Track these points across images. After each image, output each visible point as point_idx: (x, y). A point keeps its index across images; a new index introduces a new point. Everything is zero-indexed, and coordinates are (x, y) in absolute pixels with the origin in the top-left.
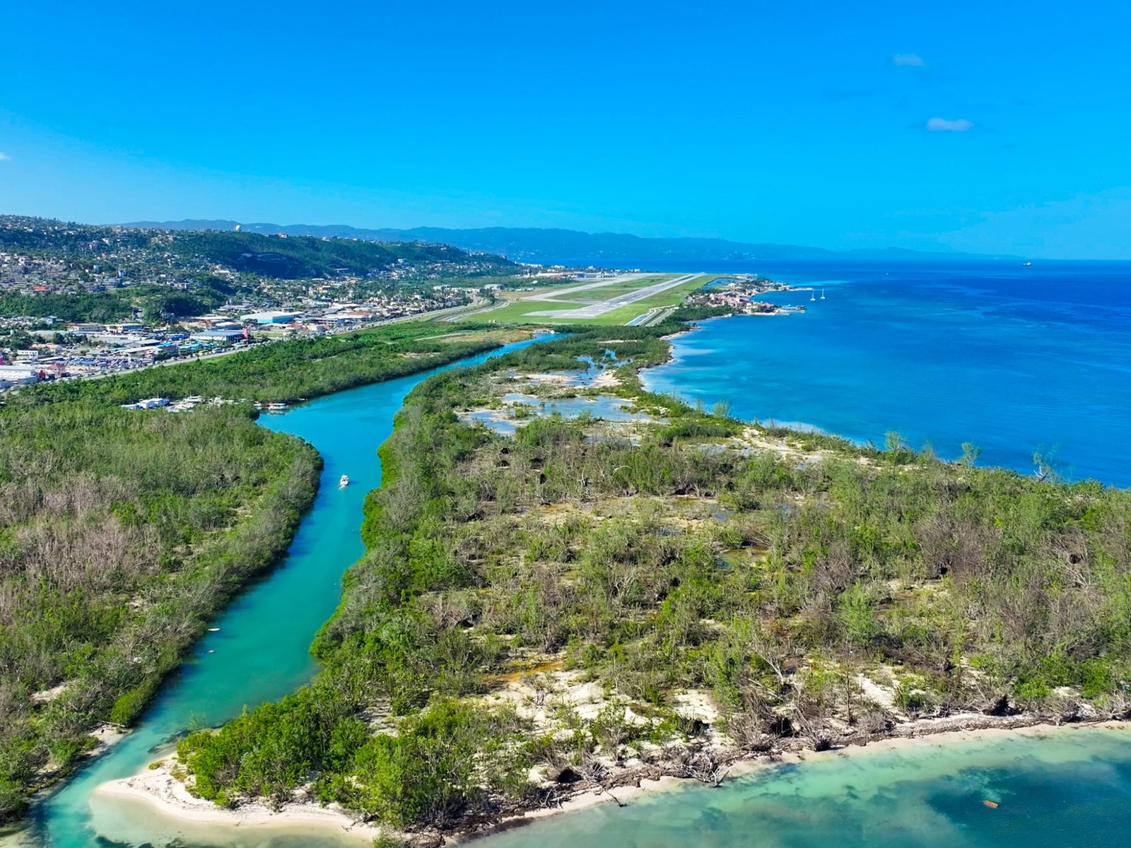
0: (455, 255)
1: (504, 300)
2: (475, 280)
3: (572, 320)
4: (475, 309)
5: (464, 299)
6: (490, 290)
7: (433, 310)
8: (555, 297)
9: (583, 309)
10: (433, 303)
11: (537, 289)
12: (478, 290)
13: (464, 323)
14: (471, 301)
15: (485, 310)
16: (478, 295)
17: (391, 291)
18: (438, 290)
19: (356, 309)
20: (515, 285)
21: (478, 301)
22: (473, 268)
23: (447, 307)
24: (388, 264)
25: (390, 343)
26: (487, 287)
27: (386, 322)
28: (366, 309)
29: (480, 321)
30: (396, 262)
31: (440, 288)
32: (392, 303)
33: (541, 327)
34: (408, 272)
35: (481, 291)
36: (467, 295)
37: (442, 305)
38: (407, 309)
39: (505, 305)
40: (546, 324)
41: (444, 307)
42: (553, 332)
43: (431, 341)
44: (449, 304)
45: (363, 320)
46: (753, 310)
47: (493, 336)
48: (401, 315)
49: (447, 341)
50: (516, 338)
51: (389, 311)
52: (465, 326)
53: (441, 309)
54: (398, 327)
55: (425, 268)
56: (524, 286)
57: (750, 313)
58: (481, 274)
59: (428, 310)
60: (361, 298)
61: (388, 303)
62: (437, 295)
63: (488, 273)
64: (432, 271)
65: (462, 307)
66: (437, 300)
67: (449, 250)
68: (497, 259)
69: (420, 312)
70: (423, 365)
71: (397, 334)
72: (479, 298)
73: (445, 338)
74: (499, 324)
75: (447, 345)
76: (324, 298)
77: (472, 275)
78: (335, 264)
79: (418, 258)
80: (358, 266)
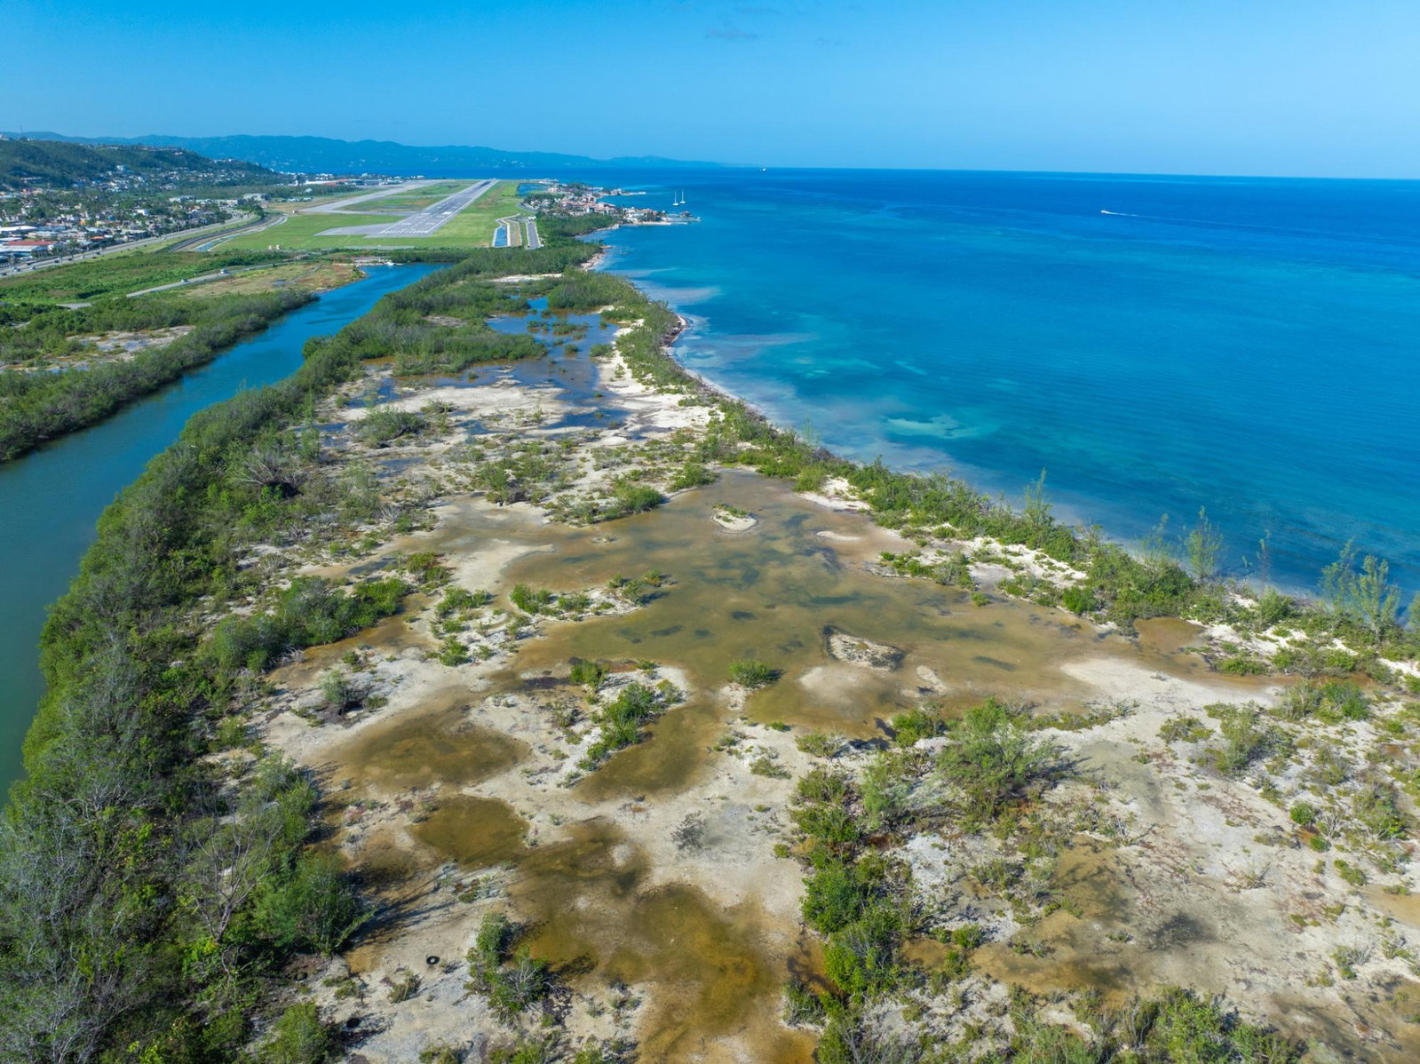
0: (194, 161)
1: (279, 214)
2: (226, 190)
4: (239, 228)
5: (218, 213)
6: (252, 201)
7: (168, 231)
8: (347, 208)
9: (402, 223)
10: (168, 221)
11: (316, 199)
12: (236, 202)
13: (226, 253)
14: (230, 217)
15: (255, 229)
16: (237, 207)
17: (95, 207)
18: (176, 203)
19: (31, 235)
20: (285, 195)
21: (240, 218)
22: (222, 176)
23: (193, 226)
24: (102, 171)
25: (75, 306)
26: (247, 197)
28: (48, 234)
29: (253, 248)
30: (113, 168)
31: (178, 200)
32: (98, 223)
33: (365, 254)
34: (132, 182)
35: (241, 202)
36: (222, 209)
37: (183, 223)
38: (124, 231)
39: (281, 221)
40: (368, 248)
41: (187, 227)
42: (389, 263)
43: (164, 294)
44: (195, 221)
45: (36, 254)
46: (642, 219)
48: (113, 242)
49: (200, 293)
50: (334, 278)
51: (89, 235)
52: (231, 258)
53: (181, 229)
54: (100, 268)
55: (156, 176)
56: (296, 195)
57: (636, 222)
58: (233, 184)
59: (161, 231)
60: (42, 215)
61: (92, 223)
62: (175, 208)
63: (242, 182)
64: (167, 181)
65: (218, 226)
66: (174, 216)
67: (186, 155)
68: (249, 167)
69: (147, 235)
71: (94, 281)
72: (241, 212)
73: (195, 286)
74: (287, 251)
75: (200, 307)
77: (221, 184)
78: (19, 171)
79: (145, 164)
80: (57, 173)
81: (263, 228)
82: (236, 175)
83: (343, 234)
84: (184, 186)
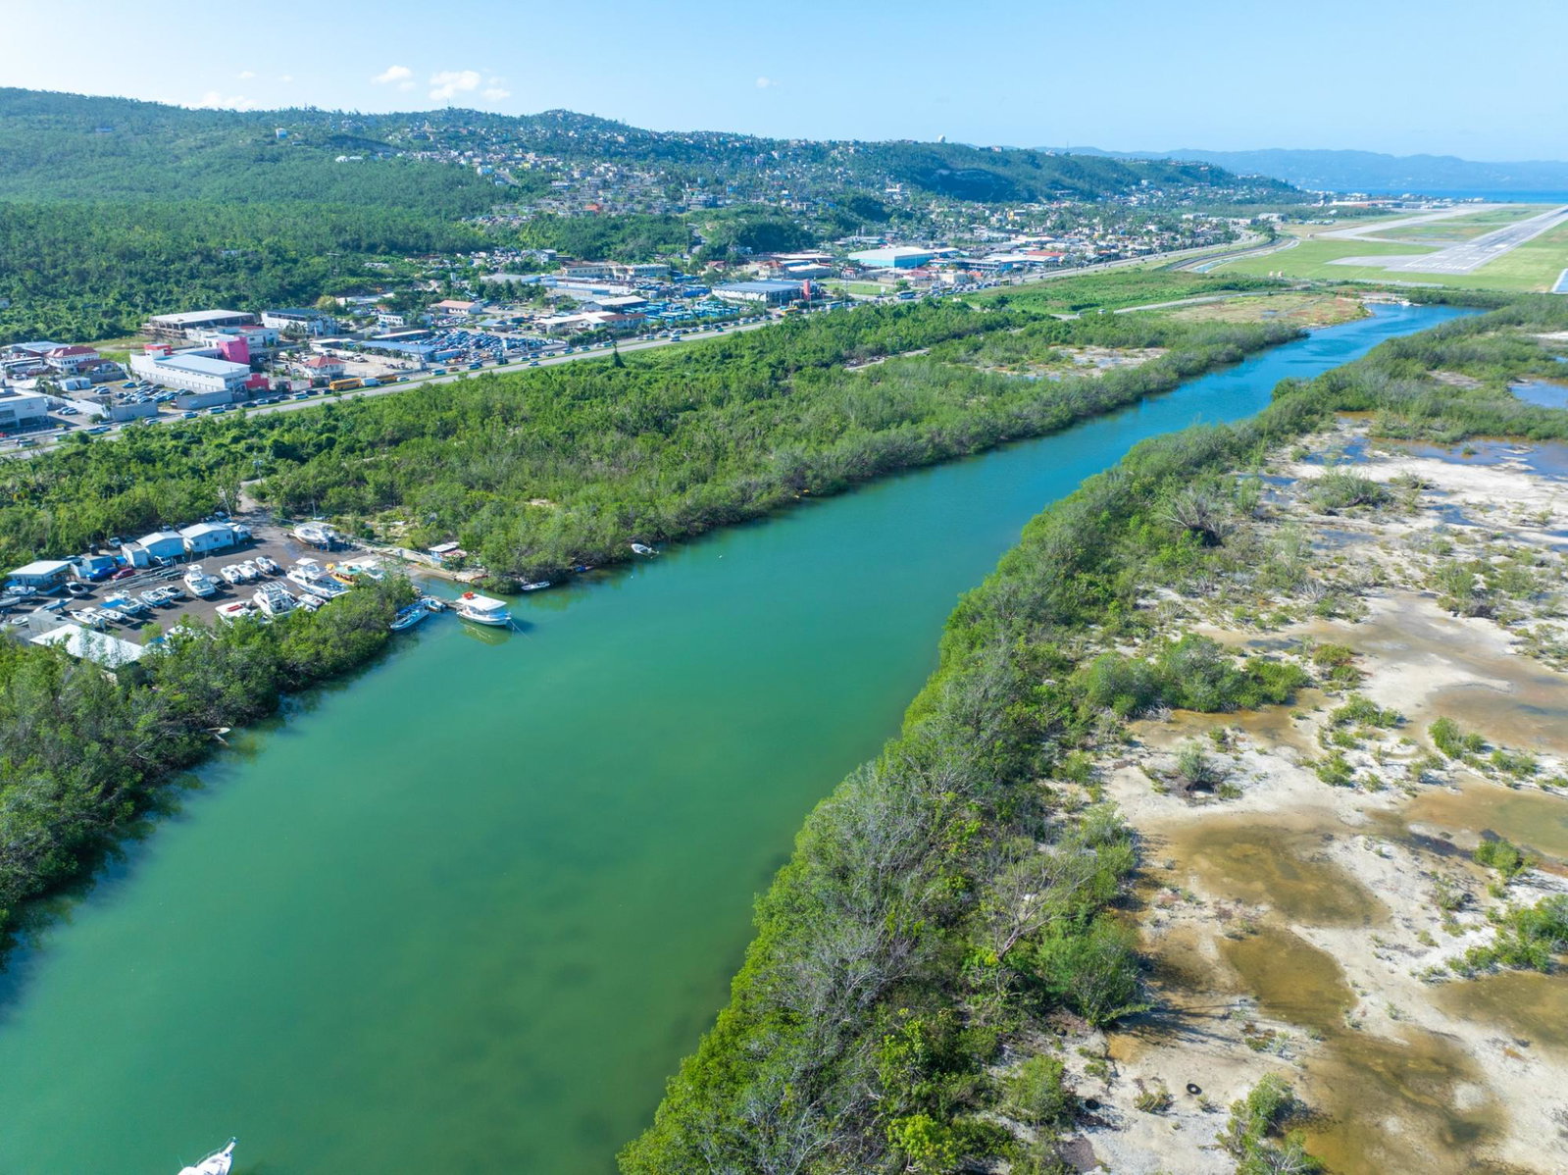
0: (1217, 176)
1: (1292, 237)
2: (1243, 208)
4: (1244, 250)
5: (1227, 233)
6: (1266, 221)
7: (1171, 249)
8: (1373, 234)
9: (1436, 255)
10: (1174, 239)
11: (1338, 222)
12: (1249, 221)
13: (1223, 277)
14: (1238, 237)
15: (1260, 252)
16: (1248, 228)
17: (1109, 222)
18: (1188, 220)
19: (1048, 246)
20: (1303, 216)
21: (1248, 238)
22: (1241, 194)
23: (1197, 246)
24: (1127, 186)
25: (1066, 317)
26: (1262, 217)
27: (1090, 270)
28: (1063, 246)
29: (1253, 272)
30: (1138, 183)
31: (1191, 217)
32: (1109, 237)
33: (1379, 289)
34: (1152, 196)
35: (1254, 222)
36: (1232, 228)
37: (1188, 242)
38: (1130, 247)
39: (1291, 245)
40: (1386, 283)
41: (1191, 246)
42: (1404, 302)
43: (1148, 314)
44: (1201, 240)
45: (1047, 264)
47: (1283, 307)
48: (1117, 257)
49: (1185, 316)
50: (1333, 314)
51: (1098, 249)
52: (1226, 282)
53: (1185, 247)
54: (1096, 282)
55: (1176, 192)
56: (1316, 217)
58: (1252, 202)
59: (1164, 248)
60: (1063, 228)
61: (1103, 237)
62: (1185, 226)
63: (1262, 201)
64: (1186, 196)
65: (1223, 247)
66: (1182, 234)
67: (1212, 170)
68: (1274, 183)
69: (1150, 252)
71: (1090, 294)
72: (1251, 233)
73: (1180, 308)
74: (1289, 279)
75: (1180, 331)
76: (1009, 227)
77: (1239, 202)
78: (1056, 184)
79: (1168, 179)
80: (1087, 187)
81: (1270, 251)
82: (1257, 192)
83: (1358, 266)
84: (1201, 202)
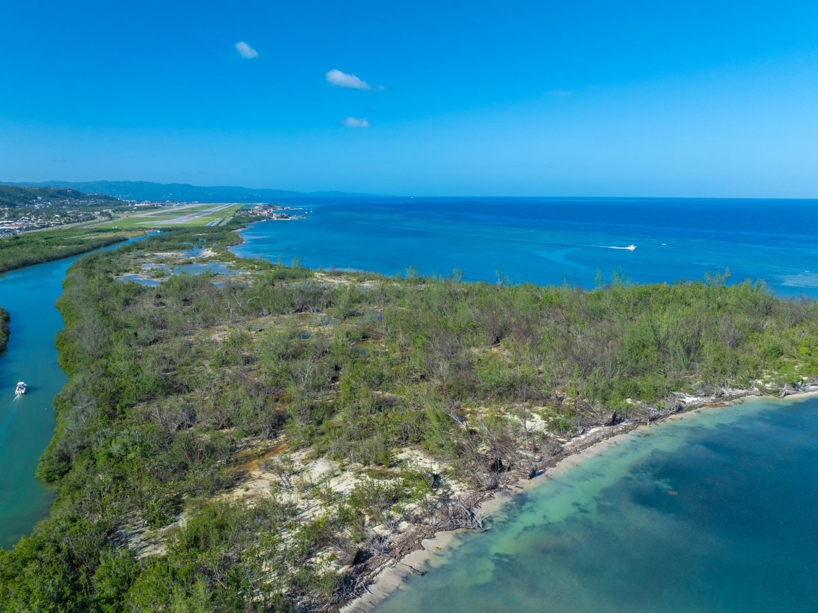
0: (77, 195)
1: (119, 217)
2: (94, 208)
3: (170, 225)
4: (101, 222)
5: (91, 217)
6: (106, 212)
7: (71, 223)
10: (69, 219)
11: (138, 211)
12: (99, 212)
13: (95, 229)
14: (96, 218)
15: (107, 222)
16: (99, 215)
17: (37, 213)
18: (71, 213)
19: (12, 224)
20: (123, 210)
21: (101, 218)
22: (91, 203)
23: (81, 221)
24: (30, 200)
26: (104, 211)
27: (38, 231)
28: (20, 223)
29: (106, 227)
30: (35, 199)
32: (39, 220)
33: (150, 229)
34: (46, 205)
35: (101, 213)
36: (93, 215)
37: (76, 220)
38: (52, 222)
40: (152, 227)
41: (78, 221)
42: (159, 232)
43: (74, 239)
44: (81, 219)
45: (20, 229)
46: (277, 218)
47: (119, 234)
48: (48, 226)
49: (87, 238)
50: (136, 235)
51: (38, 224)
52: (97, 230)
53: (76, 222)
54: (48, 233)
55: (58, 202)
56: (129, 210)
57: (275, 219)
58: (98, 205)
59: (68, 222)
60: (14, 217)
61: (37, 220)
62: (71, 215)
63: (102, 205)
64: (63, 204)
65: (92, 221)
66: (72, 218)
67: (73, 192)
68: (106, 197)
69: (61, 224)
70: (74, 252)
71: (48, 236)
72: (101, 216)
77: (91, 205)
79: (52, 196)
80: (9, 201)
81: (111, 222)
82: (99, 201)
83: (145, 224)
84: (72, 206)
